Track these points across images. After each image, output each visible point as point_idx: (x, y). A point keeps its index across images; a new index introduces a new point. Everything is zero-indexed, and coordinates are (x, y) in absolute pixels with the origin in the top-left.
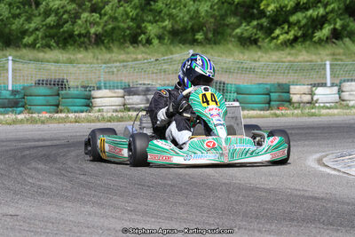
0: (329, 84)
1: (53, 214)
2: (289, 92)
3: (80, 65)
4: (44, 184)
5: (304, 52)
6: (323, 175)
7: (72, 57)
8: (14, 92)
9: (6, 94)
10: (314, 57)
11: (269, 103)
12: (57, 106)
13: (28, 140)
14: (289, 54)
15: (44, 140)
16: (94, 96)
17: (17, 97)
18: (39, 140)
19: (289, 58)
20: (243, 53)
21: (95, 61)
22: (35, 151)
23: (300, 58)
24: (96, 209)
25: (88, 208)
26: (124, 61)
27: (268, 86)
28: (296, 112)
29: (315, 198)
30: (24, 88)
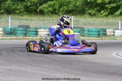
0: (120, 29)
1: (24, 70)
2: (106, 31)
3: (34, 21)
4: (21, 59)
5: (111, 19)
6: (118, 59)
7: (31, 18)
8: (11, 29)
9: (8, 30)
10: (114, 20)
11: (99, 35)
12: (26, 34)
13: (16, 45)
14: (106, 19)
15: (21, 45)
16: (38, 31)
17: (12, 31)
18: (19, 45)
19: (106, 20)
20: (90, 18)
21: (39, 20)
22: (18, 48)
23: (110, 20)
24: (38, 68)
25: (36, 68)
26: (49, 20)
27: (99, 29)
28: (108, 38)
29: (116, 67)
30: (14, 28)
